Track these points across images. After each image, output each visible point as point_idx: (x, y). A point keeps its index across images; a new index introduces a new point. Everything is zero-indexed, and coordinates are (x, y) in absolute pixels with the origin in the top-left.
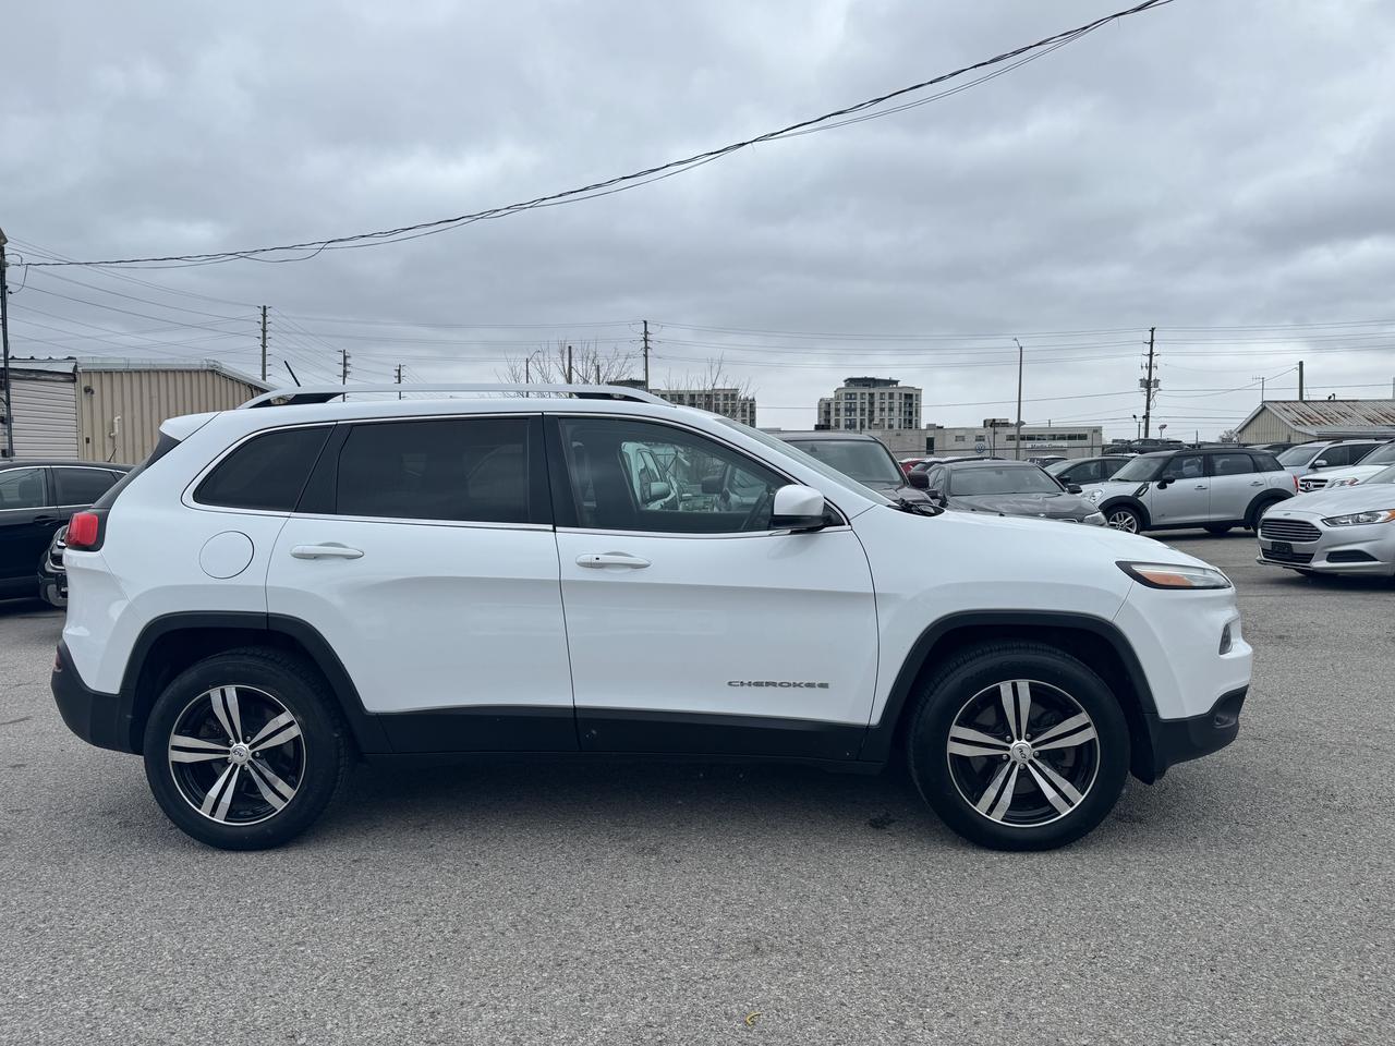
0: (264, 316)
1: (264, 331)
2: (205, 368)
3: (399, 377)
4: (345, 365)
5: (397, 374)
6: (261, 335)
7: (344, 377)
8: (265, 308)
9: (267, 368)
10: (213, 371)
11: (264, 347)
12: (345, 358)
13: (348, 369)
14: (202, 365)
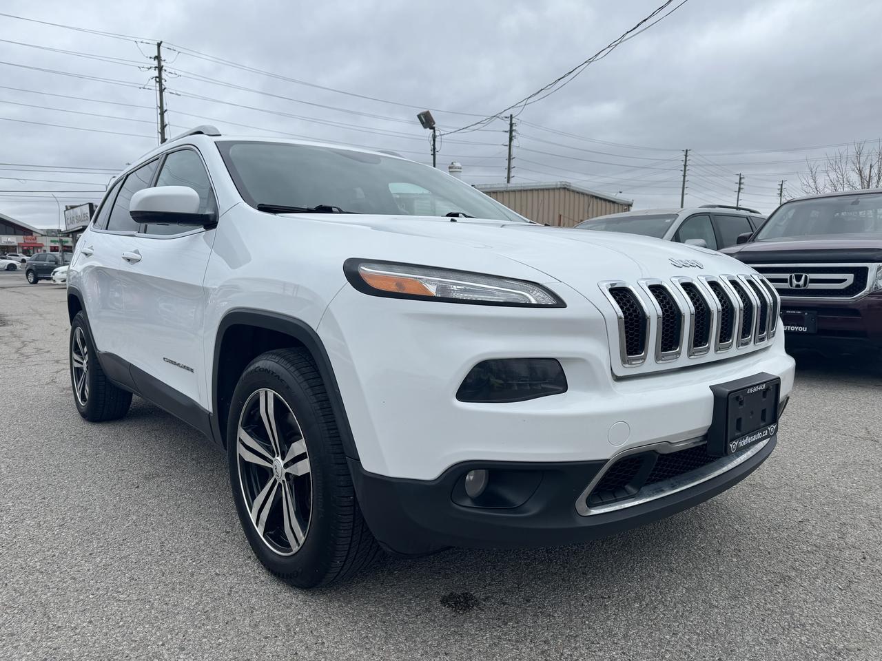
0: (686, 156)
1: (685, 166)
2: (559, 186)
3: (781, 189)
4: (740, 184)
5: (780, 187)
6: (683, 169)
7: (739, 192)
8: (687, 151)
9: (685, 189)
10: (565, 188)
11: (684, 176)
12: (740, 178)
13: (742, 186)
14: (557, 185)
